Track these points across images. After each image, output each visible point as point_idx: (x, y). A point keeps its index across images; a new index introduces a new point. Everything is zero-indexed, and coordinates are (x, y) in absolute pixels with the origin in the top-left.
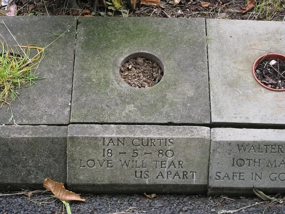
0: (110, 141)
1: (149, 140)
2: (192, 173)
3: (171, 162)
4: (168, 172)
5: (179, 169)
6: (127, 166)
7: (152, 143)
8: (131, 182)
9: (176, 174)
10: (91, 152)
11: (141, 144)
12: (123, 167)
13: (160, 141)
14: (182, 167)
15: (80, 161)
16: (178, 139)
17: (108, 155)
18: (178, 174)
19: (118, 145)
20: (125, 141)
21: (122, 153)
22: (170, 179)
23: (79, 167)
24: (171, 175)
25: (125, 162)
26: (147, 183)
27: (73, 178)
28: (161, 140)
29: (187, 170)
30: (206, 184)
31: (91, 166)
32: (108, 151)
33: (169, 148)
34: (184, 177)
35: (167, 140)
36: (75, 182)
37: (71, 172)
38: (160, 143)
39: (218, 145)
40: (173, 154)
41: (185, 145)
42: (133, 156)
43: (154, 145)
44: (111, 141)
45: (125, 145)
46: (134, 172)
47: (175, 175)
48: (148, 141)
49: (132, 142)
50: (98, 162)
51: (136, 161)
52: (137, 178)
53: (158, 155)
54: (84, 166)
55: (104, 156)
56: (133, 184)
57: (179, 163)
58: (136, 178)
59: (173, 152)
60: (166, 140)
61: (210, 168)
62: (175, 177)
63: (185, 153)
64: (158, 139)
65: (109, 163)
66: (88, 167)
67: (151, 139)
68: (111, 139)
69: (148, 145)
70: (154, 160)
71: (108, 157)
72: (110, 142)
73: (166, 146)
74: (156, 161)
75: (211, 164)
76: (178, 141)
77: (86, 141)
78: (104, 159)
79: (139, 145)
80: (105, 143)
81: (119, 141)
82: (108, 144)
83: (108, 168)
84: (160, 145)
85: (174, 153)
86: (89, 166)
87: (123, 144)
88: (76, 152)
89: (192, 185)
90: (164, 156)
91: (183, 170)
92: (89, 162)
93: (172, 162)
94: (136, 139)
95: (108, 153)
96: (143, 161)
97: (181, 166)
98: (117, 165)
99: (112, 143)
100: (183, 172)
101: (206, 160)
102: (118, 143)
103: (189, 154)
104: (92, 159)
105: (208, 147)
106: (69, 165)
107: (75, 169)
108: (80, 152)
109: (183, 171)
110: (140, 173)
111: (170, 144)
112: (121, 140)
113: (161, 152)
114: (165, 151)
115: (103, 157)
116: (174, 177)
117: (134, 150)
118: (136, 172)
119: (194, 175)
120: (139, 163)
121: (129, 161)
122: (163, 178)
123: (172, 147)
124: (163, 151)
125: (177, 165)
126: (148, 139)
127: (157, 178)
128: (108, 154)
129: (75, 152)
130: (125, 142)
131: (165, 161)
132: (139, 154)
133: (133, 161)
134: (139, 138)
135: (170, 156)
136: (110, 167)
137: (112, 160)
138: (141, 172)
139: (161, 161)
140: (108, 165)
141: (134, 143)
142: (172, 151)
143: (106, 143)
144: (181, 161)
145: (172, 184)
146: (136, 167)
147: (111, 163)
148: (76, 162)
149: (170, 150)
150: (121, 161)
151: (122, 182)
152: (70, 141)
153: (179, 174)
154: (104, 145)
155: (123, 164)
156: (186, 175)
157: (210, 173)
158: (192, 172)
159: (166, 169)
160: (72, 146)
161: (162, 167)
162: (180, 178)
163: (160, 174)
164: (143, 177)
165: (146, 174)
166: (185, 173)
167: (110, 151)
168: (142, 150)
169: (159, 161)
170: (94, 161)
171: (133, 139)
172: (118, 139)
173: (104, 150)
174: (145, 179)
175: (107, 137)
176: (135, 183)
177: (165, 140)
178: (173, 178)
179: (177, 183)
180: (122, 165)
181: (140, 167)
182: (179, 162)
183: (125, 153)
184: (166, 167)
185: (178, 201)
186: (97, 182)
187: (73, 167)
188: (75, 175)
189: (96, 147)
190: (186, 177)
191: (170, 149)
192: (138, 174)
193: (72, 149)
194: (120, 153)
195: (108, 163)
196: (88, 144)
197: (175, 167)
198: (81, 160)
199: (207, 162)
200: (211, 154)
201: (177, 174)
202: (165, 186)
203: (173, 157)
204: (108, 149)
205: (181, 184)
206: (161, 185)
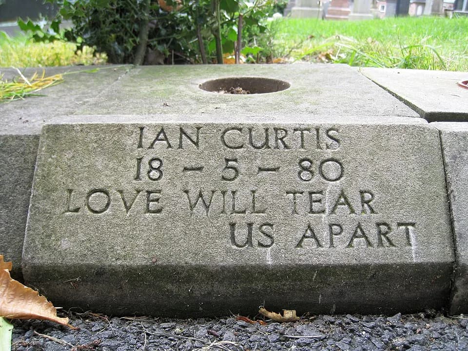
0: (158, 135)
1: (270, 131)
2: (404, 227)
3: (337, 195)
4: (331, 226)
5: (364, 215)
6: (207, 207)
7: (279, 141)
8: (219, 259)
9: (356, 232)
10: (100, 167)
11: (247, 141)
12: (194, 211)
13: (302, 133)
14: (372, 211)
15: (66, 193)
16: (350, 128)
17: (149, 177)
18: (361, 230)
19: (180, 146)
20: (200, 135)
21: (192, 169)
22: (340, 247)
23: (63, 210)
24: (343, 234)
25: (201, 195)
26: (269, 261)
27: (40, 246)
28: (304, 132)
29: (388, 217)
30: (450, 259)
31: (97, 209)
32: (150, 163)
33: (329, 154)
34: (380, 240)
35: (320, 131)
36: (44, 258)
37: (37, 226)
38: (302, 140)
39: (462, 143)
40: (342, 171)
41: (371, 144)
42: (224, 178)
43: (286, 147)
44: (162, 134)
45: (202, 146)
46: (227, 227)
47: (355, 235)
48: (267, 135)
49: (222, 137)
50: (119, 195)
51: (234, 193)
52: (237, 246)
53: (299, 173)
54: (77, 210)
55: (137, 178)
56: (223, 268)
57: (363, 197)
58: (235, 247)
59: (341, 164)
60: (317, 130)
61: (453, 207)
62: (355, 240)
63: (377, 166)
64: (295, 130)
65: (152, 201)
66: (89, 213)
67: (276, 130)
68: (162, 131)
69: (266, 145)
70: (288, 188)
71: (150, 181)
72: (157, 139)
73: (319, 147)
74: (294, 193)
75: (454, 197)
76: (352, 134)
77: (92, 136)
78: (137, 186)
79: (242, 147)
80: (143, 140)
81: (183, 135)
82: (152, 145)
83: (147, 214)
84: (302, 144)
85: (345, 166)
86: (92, 207)
87: (196, 144)
88: (59, 169)
89: (407, 265)
90: (317, 176)
91: (376, 218)
92: (93, 195)
93: (342, 194)
94: (233, 129)
95: (152, 168)
96: (254, 192)
97: (369, 206)
98: (175, 205)
99: (165, 142)
100: (378, 225)
101: (438, 188)
102: (181, 142)
103: (388, 170)
104: (101, 187)
105: (437, 151)
106: (33, 205)
107: (51, 218)
108: (69, 166)
109: (378, 221)
110: (245, 231)
111: (330, 141)
112: (189, 132)
113: (306, 164)
114: (318, 163)
115: (134, 181)
116: (352, 240)
117: (227, 160)
118: (233, 225)
119: (411, 234)
120: (243, 200)
121: (213, 192)
122: (319, 245)
123: (336, 150)
124: (311, 162)
125: (357, 204)
126: (267, 130)
127: (299, 245)
128: (149, 172)
129: (56, 167)
130: (200, 138)
131: (321, 192)
132: (242, 171)
133: (224, 193)
134: (242, 127)
135: (333, 175)
136: (154, 212)
137: (160, 191)
138: (250, 225)
139: (308, 190)
140: (148, 205)
141: (226, 141)
142: (337, 161)
143: (146, 142)
144: (366, 192)
145: (346, 262)
146: (234, 211)
147: (157, 200)
148: (54, 195)
149: (332, 160)
150: (187, 192)
151: (190, 260)
152: (48, 137)
153: (367, 232)
154: (140, 146)
155: (193, 202)
156: (387, 233)
157: (456, 224)
158: (402, 224)
159: (323, 215)
160: (50, 151)
161: (312, 212)
162: (369, 244)
163: (309, 231)
164: (255, 242)
165: (264, 234)
166: (383, 228)
167: (156, 164)
168: (252, 160)
169: (302, 193)
170: (106, 193)
171: (223, 130)
172: (181, 129)
173: (140, 160)
174: (264, 249)
175: (150, 126)
176: (230, 261)
177: (315, 132)
178: (350, 245)
179: (363, 262)
180: (191, 207)
181: (244, 212)
182: (362, 192)
183: (200, 169)
184: (323, 212)
185: (372, 324)
186: (111, 261)
187: (45, 211)
188: (46, 236)
189: (116, 151)
190: (388, 239)
191: (330, 157)
192: (241, 234)
193: (50, 160)
194: (186, 169)
195: (149, 201)
196: (95, 145)
197: (353, 212)
198: (70, 191)
199: (443, 193)
200: (449, 169)
201: (359, 231)
202: (325, 272)
203: (342, 179)
204: (150, 158)
205: (377, 262)
206: (313, 268)
